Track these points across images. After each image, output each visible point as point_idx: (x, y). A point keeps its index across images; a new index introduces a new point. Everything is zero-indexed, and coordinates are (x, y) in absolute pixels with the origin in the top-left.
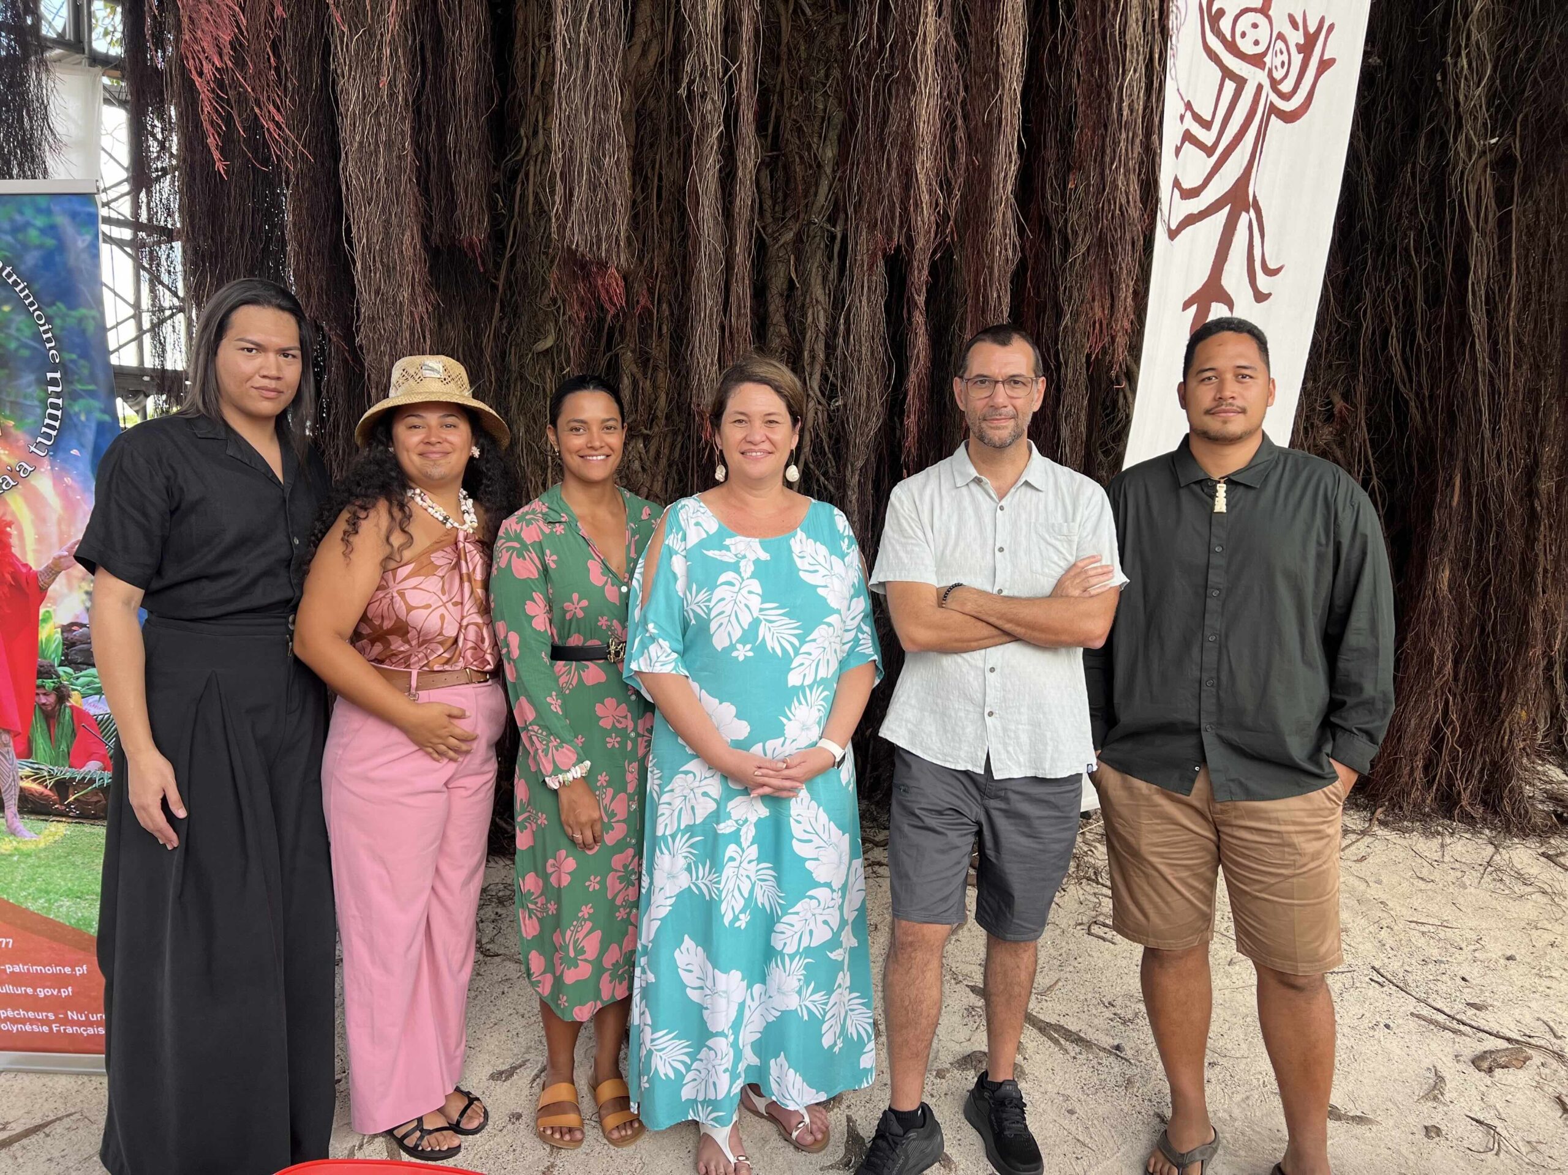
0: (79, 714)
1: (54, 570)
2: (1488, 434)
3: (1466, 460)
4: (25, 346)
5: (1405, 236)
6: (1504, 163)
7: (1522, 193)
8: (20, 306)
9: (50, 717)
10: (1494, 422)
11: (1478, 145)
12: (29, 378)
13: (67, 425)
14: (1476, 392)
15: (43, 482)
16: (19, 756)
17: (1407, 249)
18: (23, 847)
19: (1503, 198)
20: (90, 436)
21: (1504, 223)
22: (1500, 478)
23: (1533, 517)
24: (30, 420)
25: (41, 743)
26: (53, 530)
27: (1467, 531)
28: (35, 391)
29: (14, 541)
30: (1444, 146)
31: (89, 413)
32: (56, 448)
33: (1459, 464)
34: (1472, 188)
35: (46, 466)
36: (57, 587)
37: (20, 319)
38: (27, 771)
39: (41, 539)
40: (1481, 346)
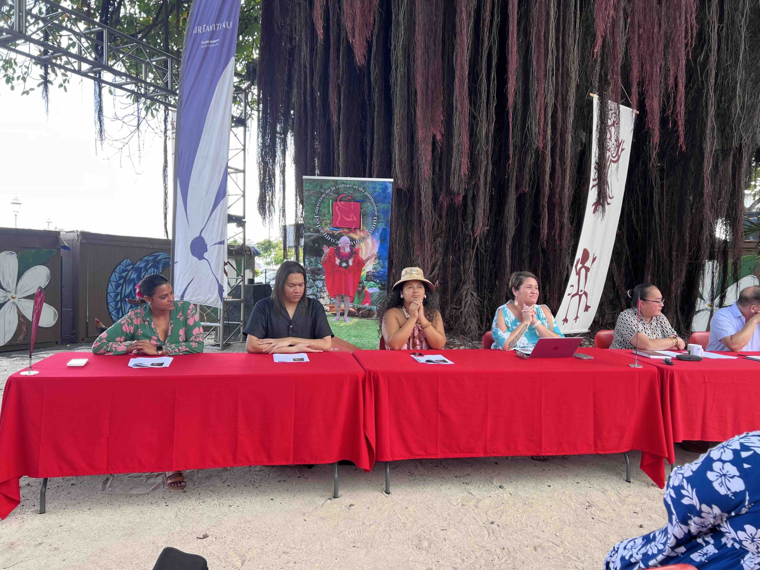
0: (366, 292)
1: (367, 260)
2: (659, 239)
3: (654, 246)
4: (371, 212)
5: (636, 187)
6: (662, 170)
7: (666, 178)
8: (372, 204)
9: (360, 293)
10: (661, 236)
11: (655, 165)
12: (370, 218)
13: (376, 228)
14: (656, 229)
15: (369, 241)
16: (351, 302)
17: (637, 190)
18: (346, 324)
19: (662, 179)
20: (380, 231)
21: (662, 185)
22: (663, 252)
23: (671, 262)
24: (369, 227)
25: (356, 299)
26: (369, 251)
27: (655, 265)
28: (371, 221)
29: (360, 253)
30: (646, 165)
31: (381, 226)
32: (373, 233)
33: (652, 247)
34: (654, 176)
35: (370, 237)
36: (368, 263)
37: (371, 206)
38: (352, 306)
39: (366, 253)
40: (657, 216)
